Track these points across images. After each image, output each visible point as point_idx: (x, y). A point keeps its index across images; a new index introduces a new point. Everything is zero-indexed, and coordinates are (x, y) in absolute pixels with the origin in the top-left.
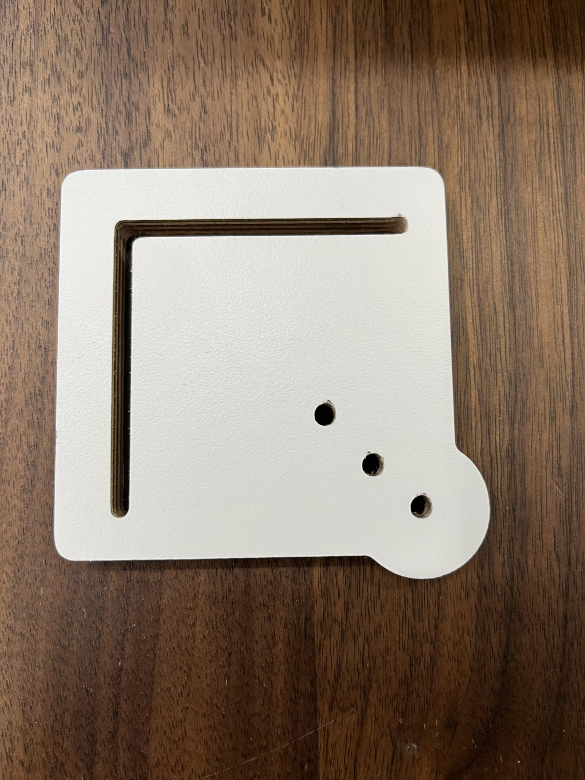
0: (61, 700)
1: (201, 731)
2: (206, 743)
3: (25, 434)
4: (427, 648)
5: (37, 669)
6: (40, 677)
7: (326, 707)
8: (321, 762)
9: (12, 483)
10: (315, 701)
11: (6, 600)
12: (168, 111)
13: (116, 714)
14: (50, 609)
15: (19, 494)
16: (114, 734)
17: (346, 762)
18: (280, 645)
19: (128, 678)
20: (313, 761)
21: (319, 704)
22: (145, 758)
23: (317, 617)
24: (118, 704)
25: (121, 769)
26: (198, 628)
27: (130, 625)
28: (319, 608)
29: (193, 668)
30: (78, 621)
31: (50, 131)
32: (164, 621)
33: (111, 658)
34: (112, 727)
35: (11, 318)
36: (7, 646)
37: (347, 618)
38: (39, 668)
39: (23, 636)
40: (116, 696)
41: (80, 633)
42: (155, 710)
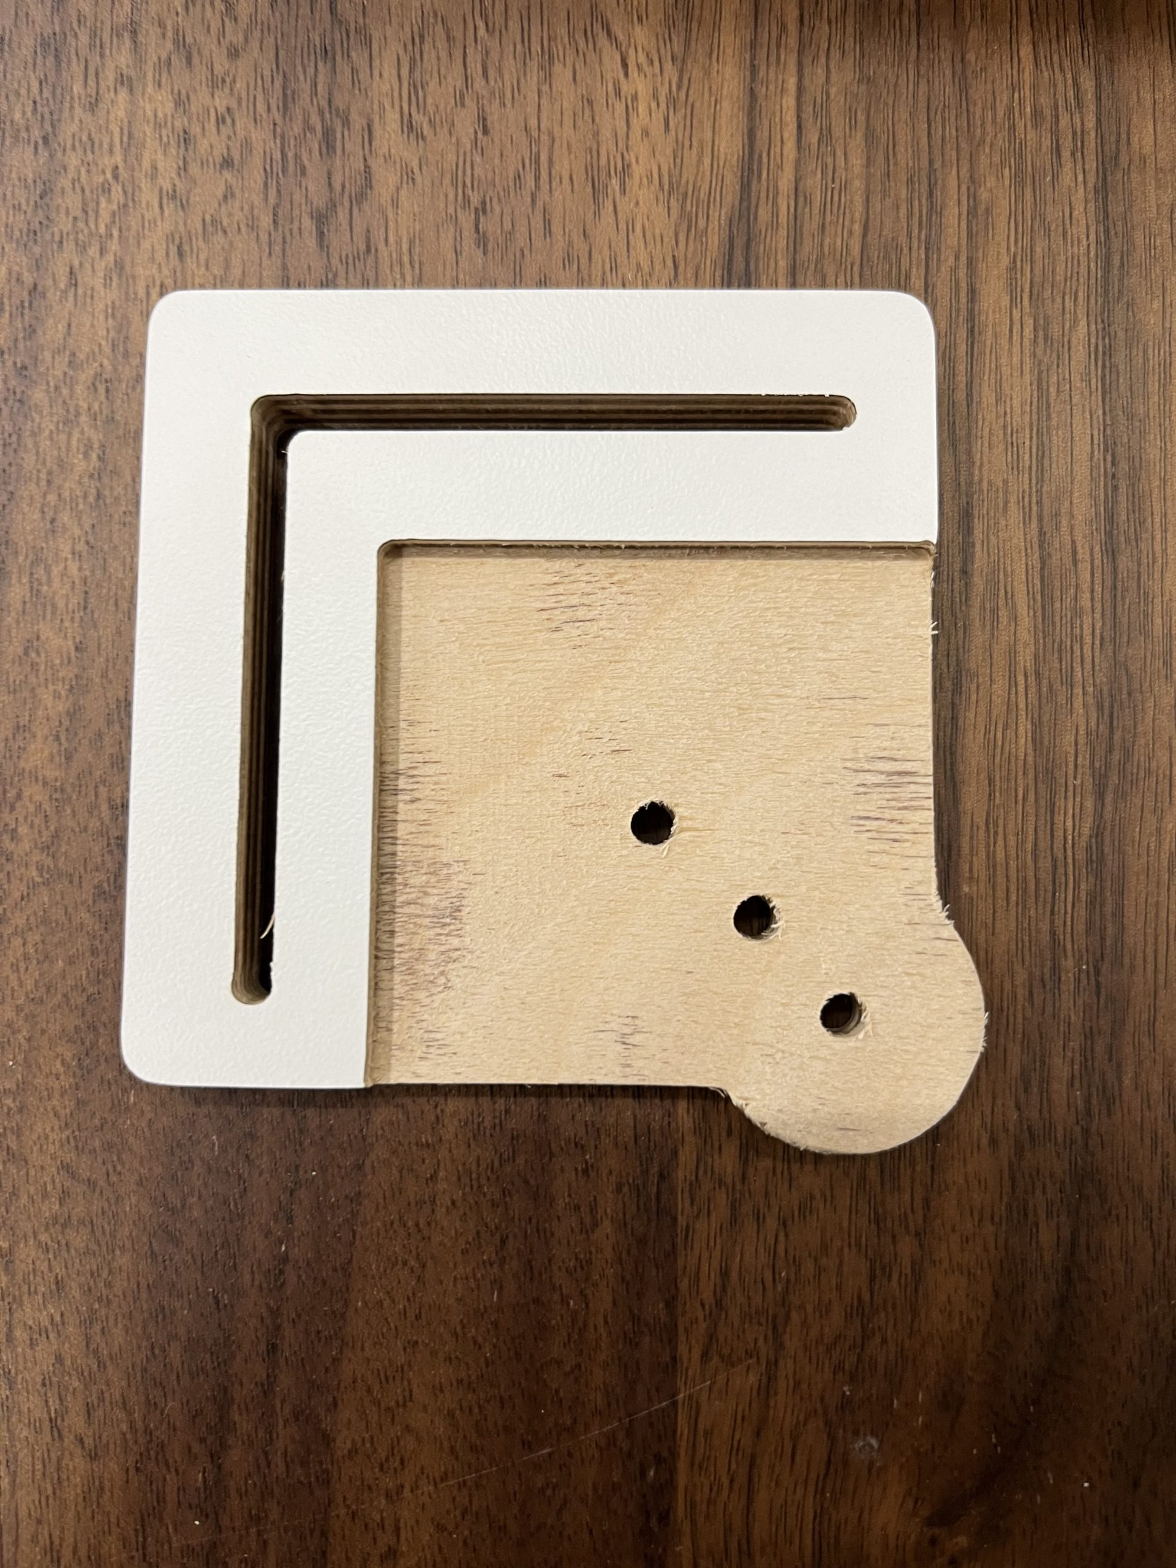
0: (164, 1317)
1: (442, 1391)
2: (451, 1414)
3: (104, 782)
4: (906, 1247)
5: (118, 1252)
6: (124, 1268)
7: (696, 1354)
8: (682, 1465)
9: (76, 879)
10: (672, 1341)
11: (62, 1113)
12: (409, 127)
13: (273, 1348)
14: (147, 1134)
15: (90, 902)
16: (267, 1389)
17: (733, 1466)
18: (607, 1227)
19: (300, 1277)
20: (666, 1462)
21: (682, 1349)
22: (327, 1440)
23: (682, 1174)
24: (278, 1328)
25: (278, 1460)
26: (442, 1186)
27: (306, 1172)
28: (687, 1156)
29: (429, 1263)
30: (202, 1159)
31: (168, 166)
32: (373, 1167)
33: (266, 1237)
34: (264, 1375)
35: (81, 547)
36: (60, 1204)
37: (744, 1178)
38: (123, 1248)
39: (91, 1184)
40: (275, 1313)
41: (206, 1185)
42: (351, 1344)
